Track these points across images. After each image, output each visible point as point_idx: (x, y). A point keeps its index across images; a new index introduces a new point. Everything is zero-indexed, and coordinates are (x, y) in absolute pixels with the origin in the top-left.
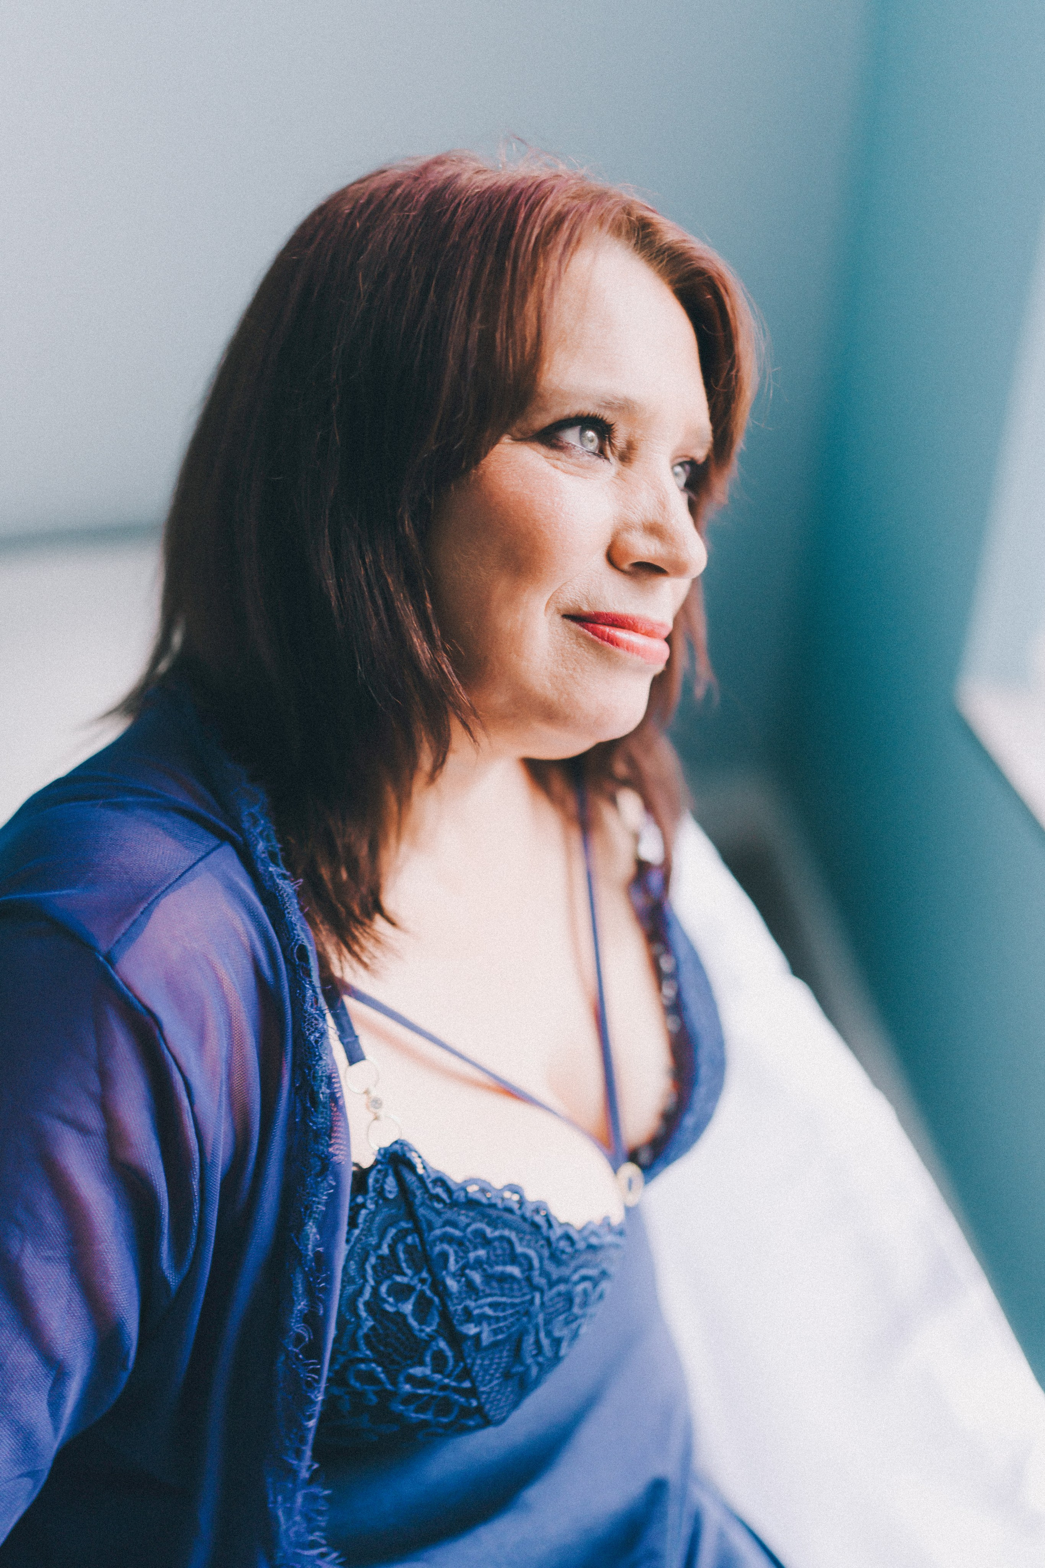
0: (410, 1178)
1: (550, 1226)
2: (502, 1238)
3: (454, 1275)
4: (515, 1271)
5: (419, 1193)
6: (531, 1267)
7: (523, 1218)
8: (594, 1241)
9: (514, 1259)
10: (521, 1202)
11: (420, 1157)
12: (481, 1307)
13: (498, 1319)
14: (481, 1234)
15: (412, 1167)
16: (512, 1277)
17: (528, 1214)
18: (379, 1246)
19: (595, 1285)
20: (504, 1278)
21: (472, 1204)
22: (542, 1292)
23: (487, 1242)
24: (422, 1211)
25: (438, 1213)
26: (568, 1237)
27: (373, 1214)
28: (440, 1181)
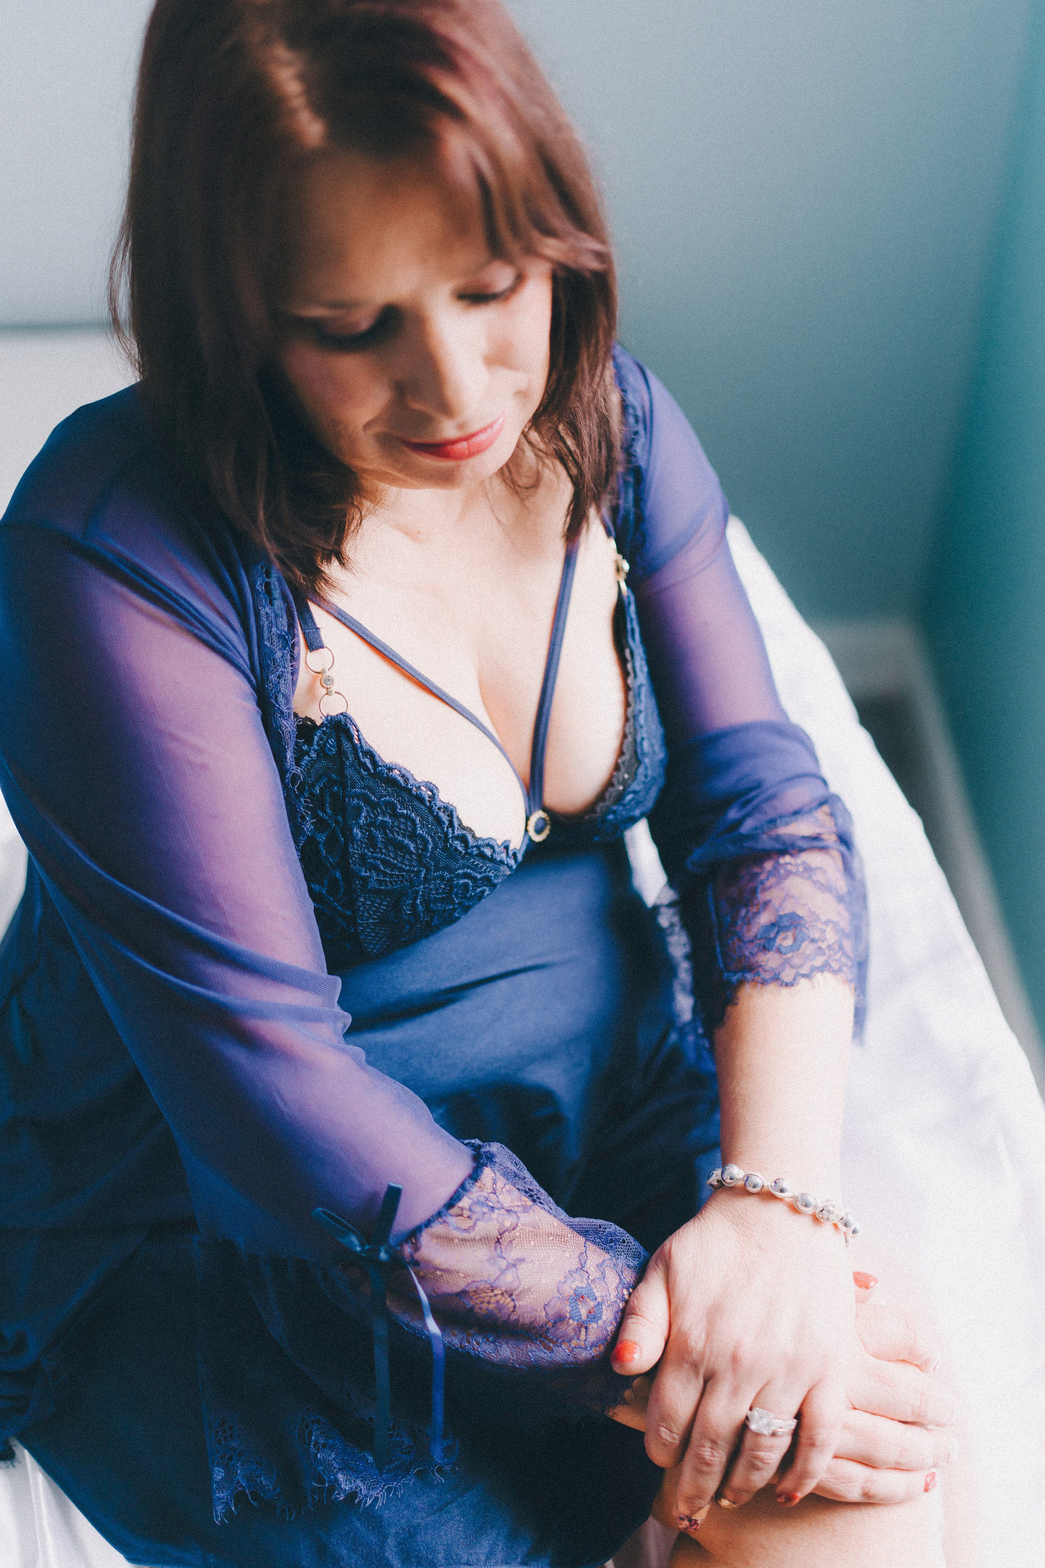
0: (346, 745)
1: (451, 824)
2: (407, 817)
3: (361, 827)
4: (412, 846)
5: (351, 757)
6: (425, 849)
7: (430, 809)
8: (488, 852)
9: (413, 836)
10: (433, 797)
11: (358, 731)
12: (375, 858)
13: (385, 874)
14: (393, 807)
15: (350, 737)
16: (407, 847)
17: (435, 809)
18: (313, 785)
19: (476, 886)
20: (401, 848)
21: (392, 782)
22: (428, 870)
23: (395, 815)
24: (349, 772)
25: (362, 778)
26: (463, 839)
27: (313, 762)
28: (371, 754)
